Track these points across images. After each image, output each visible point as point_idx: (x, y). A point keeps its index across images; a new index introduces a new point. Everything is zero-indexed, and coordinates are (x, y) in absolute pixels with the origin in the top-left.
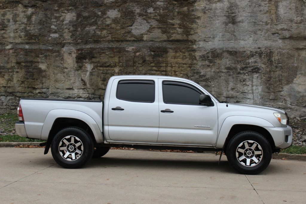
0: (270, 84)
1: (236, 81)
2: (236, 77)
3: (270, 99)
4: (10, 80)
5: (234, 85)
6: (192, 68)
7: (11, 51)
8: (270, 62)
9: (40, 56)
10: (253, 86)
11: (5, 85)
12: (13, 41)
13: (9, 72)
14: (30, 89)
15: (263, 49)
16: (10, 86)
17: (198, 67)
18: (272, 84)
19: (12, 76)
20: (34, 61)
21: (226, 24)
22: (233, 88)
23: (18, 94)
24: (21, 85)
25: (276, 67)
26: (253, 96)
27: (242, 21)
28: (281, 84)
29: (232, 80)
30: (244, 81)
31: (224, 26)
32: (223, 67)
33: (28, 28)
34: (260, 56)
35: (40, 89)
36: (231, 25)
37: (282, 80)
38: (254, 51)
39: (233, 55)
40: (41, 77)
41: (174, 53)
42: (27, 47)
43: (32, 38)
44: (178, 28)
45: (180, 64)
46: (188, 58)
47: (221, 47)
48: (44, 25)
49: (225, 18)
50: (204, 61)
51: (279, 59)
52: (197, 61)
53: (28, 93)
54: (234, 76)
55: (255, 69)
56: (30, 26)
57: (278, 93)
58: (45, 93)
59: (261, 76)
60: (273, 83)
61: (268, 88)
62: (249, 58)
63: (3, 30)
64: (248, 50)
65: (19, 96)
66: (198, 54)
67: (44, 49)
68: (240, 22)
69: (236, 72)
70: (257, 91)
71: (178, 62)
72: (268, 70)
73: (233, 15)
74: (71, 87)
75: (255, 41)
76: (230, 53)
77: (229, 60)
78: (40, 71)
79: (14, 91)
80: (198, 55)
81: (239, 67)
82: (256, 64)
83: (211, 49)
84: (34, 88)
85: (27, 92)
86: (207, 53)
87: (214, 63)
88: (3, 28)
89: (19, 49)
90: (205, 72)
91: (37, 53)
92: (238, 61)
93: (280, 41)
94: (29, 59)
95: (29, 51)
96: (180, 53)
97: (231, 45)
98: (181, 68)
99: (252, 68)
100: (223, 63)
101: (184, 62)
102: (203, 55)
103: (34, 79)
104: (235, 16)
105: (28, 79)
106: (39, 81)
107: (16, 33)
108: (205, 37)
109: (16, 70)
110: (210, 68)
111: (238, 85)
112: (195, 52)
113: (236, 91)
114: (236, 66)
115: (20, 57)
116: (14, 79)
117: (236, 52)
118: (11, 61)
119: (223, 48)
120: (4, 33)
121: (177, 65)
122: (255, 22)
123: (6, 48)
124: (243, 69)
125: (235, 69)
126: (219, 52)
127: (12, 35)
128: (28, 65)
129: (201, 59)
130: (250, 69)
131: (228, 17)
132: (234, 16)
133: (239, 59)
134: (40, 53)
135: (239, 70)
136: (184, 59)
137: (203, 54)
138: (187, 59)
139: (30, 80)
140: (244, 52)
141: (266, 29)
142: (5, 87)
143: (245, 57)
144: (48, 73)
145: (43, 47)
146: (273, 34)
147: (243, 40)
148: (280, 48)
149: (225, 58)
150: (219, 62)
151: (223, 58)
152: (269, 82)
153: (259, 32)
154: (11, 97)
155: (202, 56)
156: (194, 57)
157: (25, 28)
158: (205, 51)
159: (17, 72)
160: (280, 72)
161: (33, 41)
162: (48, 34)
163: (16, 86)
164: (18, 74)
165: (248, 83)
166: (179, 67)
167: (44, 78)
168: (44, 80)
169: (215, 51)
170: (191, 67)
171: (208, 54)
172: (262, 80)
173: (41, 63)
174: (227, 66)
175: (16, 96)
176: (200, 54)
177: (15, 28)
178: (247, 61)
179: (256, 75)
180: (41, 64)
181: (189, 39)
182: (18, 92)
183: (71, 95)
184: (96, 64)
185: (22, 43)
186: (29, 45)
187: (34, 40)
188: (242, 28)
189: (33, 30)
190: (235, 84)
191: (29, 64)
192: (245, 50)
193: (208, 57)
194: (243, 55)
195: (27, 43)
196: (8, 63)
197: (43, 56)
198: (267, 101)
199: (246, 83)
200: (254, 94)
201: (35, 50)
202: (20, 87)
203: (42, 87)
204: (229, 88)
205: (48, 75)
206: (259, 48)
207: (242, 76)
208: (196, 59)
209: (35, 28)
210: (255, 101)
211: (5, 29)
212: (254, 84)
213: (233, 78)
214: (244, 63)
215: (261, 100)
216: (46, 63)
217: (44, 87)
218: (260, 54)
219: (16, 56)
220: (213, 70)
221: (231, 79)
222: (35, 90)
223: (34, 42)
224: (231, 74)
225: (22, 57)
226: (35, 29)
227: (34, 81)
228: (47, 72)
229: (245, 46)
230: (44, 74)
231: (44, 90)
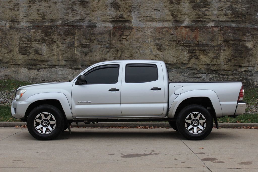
4: (217, 58)
7: (215, 29)
9: (247, 34)
11: (209, 63)
12: (217, 19)
13: (214, 50)
14: (235, 67)
16: (216, 63)
19: (218, 54)
20: (242, 40)
23: (223, 72)
24: (228, 64)
33: (234, 6)
35: (246, 67)
40: (248, 56)
42: (233, 25)
43: (238, 16)
48: (251, 4)
53: (233, 71)
56: (237, 4)
58: (250, 71)
63: (205, 7)
65: (224, 74)
67: (251, 27)
78: (248, 49)
79: (219, 69)
84: (240, 67)
85: (232, 70)
88: (205, 6)
89: (226, 27)
91: (244, 31)
94: (237, 37)
95: (236, 30)
103: (242, 58)
105: (236, 57)
106: (247, 59)
107: (220, 11)
109: (224, 48)
115: (228, 35)
116: (221, 57)
118: (218, 39)
120: (206, 10)
123: (207, 25)
127: (215, 12)
128: (236, 43)
134: (247, 32)
139: (239, 59)
142: (209, 65)
144: (254, 52)
145: (249, 26)
154: (214, 75)
157: (231, 6)
159: (224, 50)
161: (239, 19)
162: (255, 13)
163: (222, 64)
164: (225, 52)
167: (251, 57)
168: (251, 58)
173: (247, 42)
175: (219, 74)
177: (219, 6)
180: (247, 43)
182: (222, 70)
185: (227, 21)
186: (235, 23)
187: (240, 18)
189: (240, 8)
191: (237, 43)
195: (233, 21)
196: (213, 41)
197: (250, 34)
201: (241, 28)
202: (226, 65)
203: (249, 65)
205: (255, 54)
209: (242, 7)
211: (207, 6)
216: (252, 41)
217: (250, 65)
219: (223, 34)
223: (240, 21)
225: (230, 35)
226: (243, 8)
227: (242, 60)
228: (253, 50)
230: (251, 52)
231: (250, 69)
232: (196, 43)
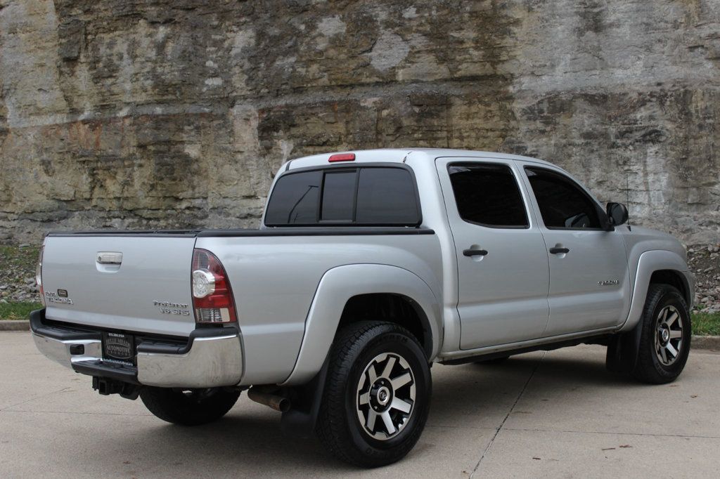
0: (688, 169)
1: (608, 165)
2: (608, 154)
3: (689, 204)
4: (127, 184)
5: (604, 174)
6: (507, 139)
7: (127, 122)
8: (686, 114)
9: (187, 128)
10: (646, 174)
11: (118, 195)
12: (131, 100)
13: (125, 166)
14: (168, 202)
15: (667, 87)
16: (129, 196)
17: (521, 135)
18: (693, 168)
19: (130, 176)
20: (174, 141)
21: (580, 32)
22: (600, 180)
23: (145, 213)
24: (150, 194)
25: (701, 127)
26: (649, 197)
27: (617, 24)
28: (714, 167)
29: (599, 162)
30: (625, 163)
31: (574, 37)
32: (575, 133)
33: (159, 70)
34: (662, 104)
35: (189, 200)
36: (590, 34)
37: (715, 156)
38: (647, 91)
39: (598, 105)
40: (189, 174)
41: (466, 107)
42: (159, 110)
43: (167, 91)
44: (471, 49)
45: (479, 130)
46: (498, 116)
47: (570, 86)
48: (191, 61)
49: (577, 18)
50: (532, 122)
51: (706, 108)
52: (518, 121)
53: (166, 210)
54: (602, 152)
55: (650, 134)
56: (164, 64)
57: (705, 187)
58: (199, 209)
59: (666, 150)
60: (693, 165)
61: (684, 178)
62: (634, 108)
63: (111, 76)
64: (634, 91)
65: (148, 216)
66: (518, 106)
67: (195, 112)
68: (611, 25)
69: (606, 143)
70: (657, 186)
71: (475, 127)
72: (681, 135)
73: (596, 10)
74: (252, 194)
75: (650, 67)
76: (591, 99)
77: (590, 117)
78: (187, 161)
79: (137, 206)
80: (518, 108)
81: (613, 130)
82: (653, 122)
83: (547, 94)
84: (177, 199)
85: (163, 208)
86: (539, 102)
87: (556, 124)
88: (109, 74)
89: (143, 117)
90: (536, 147)
91: (178, 122)
92: (610, 117)
93: (709, 65)
94: (163, 136)
95: (162, 120)
96: (480, 106)
97: (594, 81)
98: (481, 140)
99: (643, 132)
100: (575, 123)
101: (489, 126)
102: (529, 108)
103: (174, 179)
104: (601, 12)
105: (162, 179)
106: (185, 182)
107: (135, 82)
108: (534, 66)
109: (139, 162)
110: (546, 137)
111: (613, 174)
112: (513, 102)
113: (608, 187)
114: (606, 129)
115: (143, 133)
116: (136, 181)
117: (605, 97)
118: (129, 144)
119: (575, 89)
120: (114, 84)
121: (473, 134)
122: (647, 24)
123: (118, 115)
124: (622, 135)
125: (605, 135)
126: (564, 99)
127: (128, 86)
128: (161, 149)
129: (525, 117)
130: (638, 135)
131: (584, 16)
132: (598, 14)
133: (612, 113)
134: (185, 122)
135: (613, 139)
136: (488, 119)
137: (530, 105)
138: (496, 119)
139: (167, 182)
140: (625, 94)
141: (673, 37)
142: (118, 199)
143: (626, 107)
144: (203, 165)
145: (192, 109)
146: (692, 49)
147: (620, 67)
148: (709, 81)
149: (580, 112)
150: (565, 123)
151: (575, 111)
152: (686, 164)
153: (657, 47)
154: (130, 220)
155: (529, 111)
156: (510, 114)
157: (154, 69)
158: (533, 97)
159: (141, 166)
160: (711, 139)
161: (170, 97)
162: (201, 80)
163: (139, 195)
164: (142, 169)
165: (634, 168)
166: (478, 139)
167: (196, 176)
168: (196, 179)
169: (556, 96)
170: (506, 136)
171: (540, 105)
172: (669, 160)
173: (188, 144)
174: (585, 130)
175: (141, 217)
176: (524, 106)
177: (133, 72)
178: (632, 116)
179: (652, 149)
180: (188, 146)
181: (499, 73)
182: (144, 208)
183: (252, 212)
184: (298, 141)
185: (148, 103)
186: (162, 105)
187: (172, 94)
188: (618, 40)
189: (168, 73)
190: (605, 171)
191: (163, 148)
192: (626, 89)
193: (541, 111)
194: (622, 103)
195: (159, 103)
196: (123, 147)
197: (192, 127)
198: (681, 209)
199: (631, 168)
200: (651, 193)
201: (174, 115)
202: (148, 198)
203: (193, 194)
204: (593, 182)
205: (204, 169)
206: (659, 84)
207: (620, 151)
208: (515, 119)
209: (173, 69)
210: (654, 209)
211: (114, 75)
212: (649, 169)
213: (600, 157)
214: (623, 121)
215: (667, 206)
216: (198, 143)
217: (197, 195)
218: (661, 99)
219: (137, 131)
220: (553, 142)
221: (595, 160)
222: (178, 203)
223: (174, 100)
224: (595, 147)
225: (148, 134)
226: (173, 71)
227: (176, 184)
228: (201, 162)
229: (625, 81)
230: (195, 166)
231: (197, 202)
232: (97, 154)
